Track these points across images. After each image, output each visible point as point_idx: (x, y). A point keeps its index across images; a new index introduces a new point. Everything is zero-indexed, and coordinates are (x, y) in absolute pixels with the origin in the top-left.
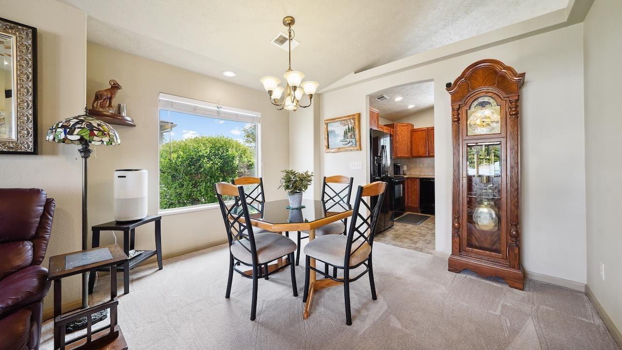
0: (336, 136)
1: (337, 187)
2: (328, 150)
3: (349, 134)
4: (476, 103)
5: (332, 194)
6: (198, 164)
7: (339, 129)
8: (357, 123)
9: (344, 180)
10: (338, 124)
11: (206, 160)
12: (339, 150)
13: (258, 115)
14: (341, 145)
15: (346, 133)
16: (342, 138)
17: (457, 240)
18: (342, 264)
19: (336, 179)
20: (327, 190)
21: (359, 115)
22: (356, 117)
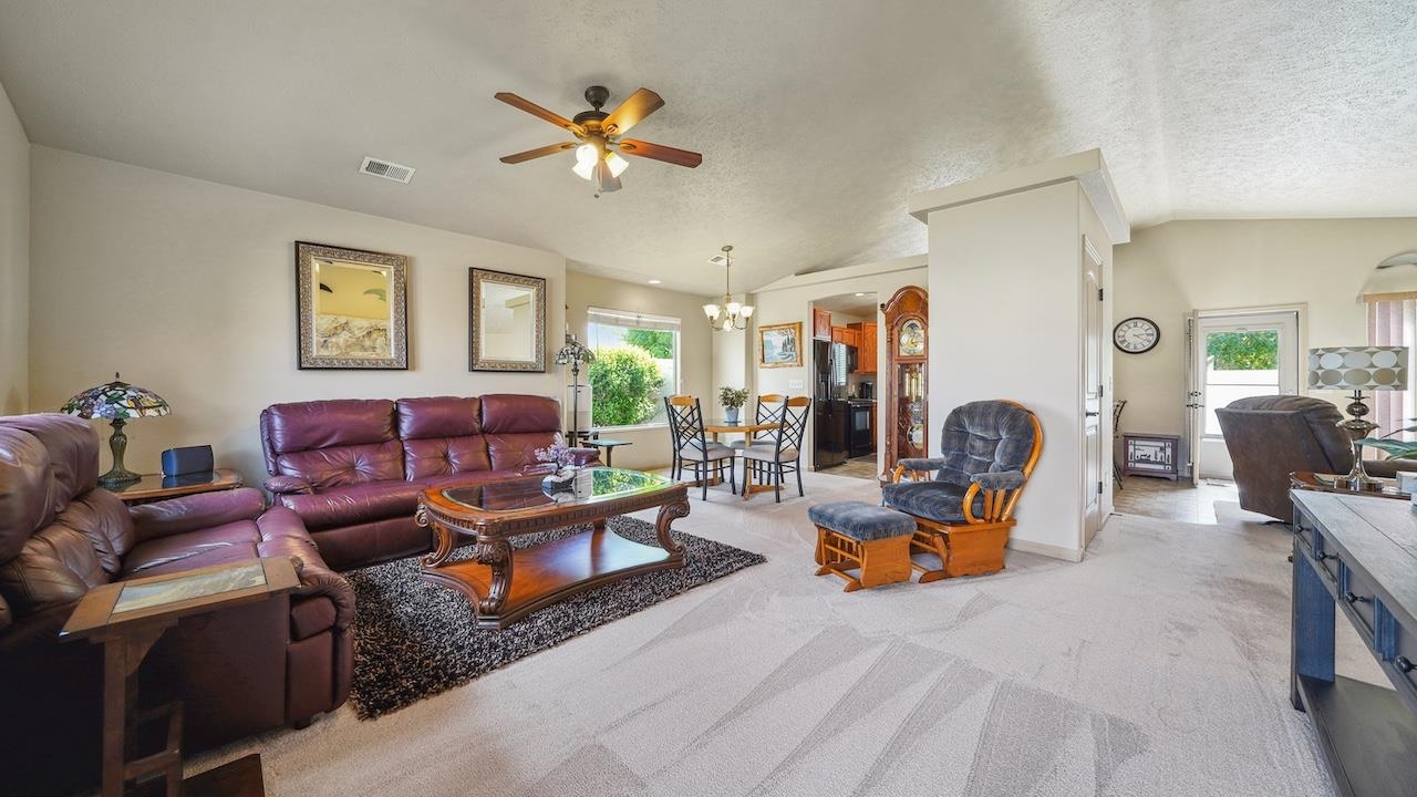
0: (772, 348)
1: (773, 406)
2: (763, 365)
3: (789, 347)
4: (907, 324)
5: (767, 414)
6: (604, 381)
7: (776, 340)
8: (798, 334)
9: (778, 399)
10: (775, 333)
11: (614, 375)
12: (776, 365)
13: (678, 321)
14: (779, 358)
15: (784, 345)
16: (780, 350)
17: (889, 457)
18: (773, 460)
19: (771, 399)
20: (762, 409)
21: (801, 324)
22: (798, 326)
